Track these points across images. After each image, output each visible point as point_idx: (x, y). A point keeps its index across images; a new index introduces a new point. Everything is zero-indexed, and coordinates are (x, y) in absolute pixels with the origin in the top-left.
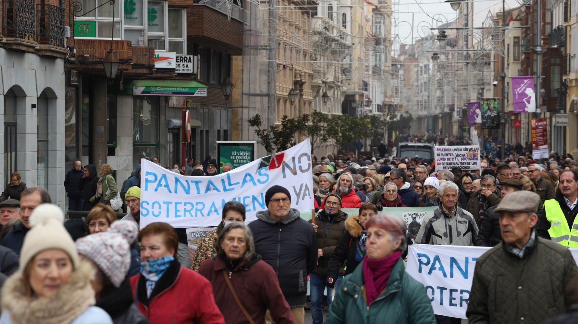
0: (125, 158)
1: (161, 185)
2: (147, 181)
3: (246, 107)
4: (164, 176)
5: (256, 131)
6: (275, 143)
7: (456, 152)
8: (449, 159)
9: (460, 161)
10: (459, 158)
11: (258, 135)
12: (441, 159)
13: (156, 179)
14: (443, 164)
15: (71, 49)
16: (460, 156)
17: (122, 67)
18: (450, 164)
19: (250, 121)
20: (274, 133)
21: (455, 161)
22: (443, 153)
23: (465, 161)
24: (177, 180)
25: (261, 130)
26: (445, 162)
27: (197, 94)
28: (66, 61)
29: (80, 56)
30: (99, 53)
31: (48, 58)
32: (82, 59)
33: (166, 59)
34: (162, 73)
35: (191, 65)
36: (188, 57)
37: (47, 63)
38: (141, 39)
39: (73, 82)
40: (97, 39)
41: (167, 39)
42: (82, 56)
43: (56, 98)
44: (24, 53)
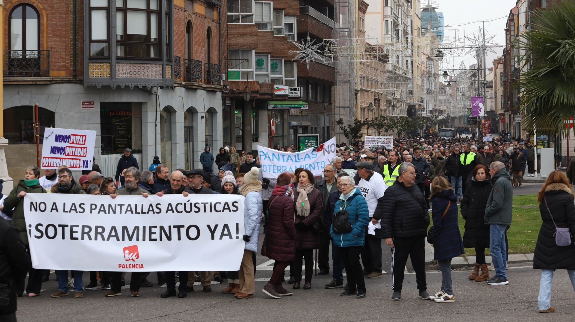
0: (264, 143)
3: (337, 114)
7: (378, 140)
8: (374, 143)
9: (380, 144)
10: (380, 143)
12: (369, 143)
14: (369, 146)
16: (380, 142)
17: (253, 95)
18: (374, 146)
21: (377, 145)
22: (370, 140)
23: (383, 145)
25: (343, 127)
26: (371, 145)
27: (303, 108)
28: (223, 93)
29: (231, 90)
30: (241, 88)
31: (211, 92)
32: (232, 91)
33: (283, 90)
34: (281, 97)
35: (299, 92)
36: (297, 88)
37: (211, 94)
38: (267, 79)
39: (227, 103)
40: (240, 80)
41: (284, 79)
42: (232, 90)
43: (217, 112)
44: (196, 89)
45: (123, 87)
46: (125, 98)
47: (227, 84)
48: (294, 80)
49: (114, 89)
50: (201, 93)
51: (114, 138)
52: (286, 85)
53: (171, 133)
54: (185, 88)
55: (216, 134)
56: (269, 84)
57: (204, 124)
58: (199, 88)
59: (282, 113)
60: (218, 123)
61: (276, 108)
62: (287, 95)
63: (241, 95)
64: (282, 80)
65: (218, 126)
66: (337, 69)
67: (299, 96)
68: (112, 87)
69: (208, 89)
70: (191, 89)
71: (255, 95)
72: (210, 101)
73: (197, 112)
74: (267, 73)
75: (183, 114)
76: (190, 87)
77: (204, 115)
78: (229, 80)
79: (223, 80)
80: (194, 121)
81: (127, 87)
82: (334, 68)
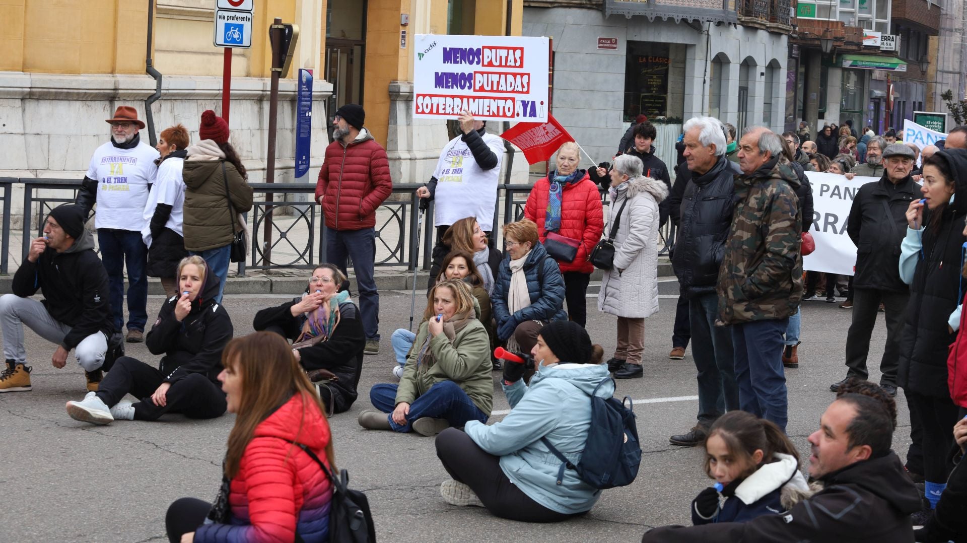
1: (917, 138)
2: (908, 135)
3: (940, 83)
4: (920, 132)
5: (948, 104)
6: (964, 116)
11: (949, 108)
13: (914, 134)
15: (794, 27)
17: (836, 44)
19: (942, 95)
20: (963, 107)
24: (929, 135)
25: (952, 104)
27: (898, 69)
28: (790, 37)
29: (801, 33)
30: (818, 31)
31: (776, 34)
32: (803, 36)
33: (873, 38)
34: (869, 49)
35: (893, 43)
36: (891, 36)
37: (774, 38)
38: (852, 20)
39: (795, 54)
40: (816, 18)
41: (875, 20)
42: (803, 34)
43: (780, 68)
44: (757, 29)
45: (665, 19)
46: (665, 37)
47: (795, 23)
48: (886, 24)
49: (652, 21)
50: (763, 35)
51: (644, 97)
52: (877, 30)
53: (720, 96)
54: (743, 26)
55: (777, 102)
56: (855, 28)
57: (763, 84)
58: (763, 27)
59: (862, 75)
60: (781, 85)
61: (856, 66)
62: (879, 47)
63: (817, 42)
64: (871, 23)
65: (780, 90)
66: (943, 9)
67: (893, 50)
68: (649, 18)
69: (772, 30)
70: (751, 28)
71: (838, 43)
72: (772, 48)
73: (756, 65)
74: (852, 10)
75: (739, 66)
76: (750, 25)
77: (764, 71)
78: (798, 17)
79: (791, 17)
80: (750, 79)
81: (671, 20)
82: (939, 8)
